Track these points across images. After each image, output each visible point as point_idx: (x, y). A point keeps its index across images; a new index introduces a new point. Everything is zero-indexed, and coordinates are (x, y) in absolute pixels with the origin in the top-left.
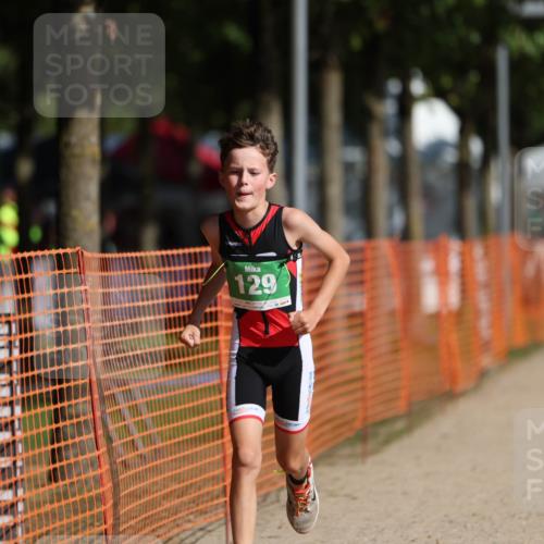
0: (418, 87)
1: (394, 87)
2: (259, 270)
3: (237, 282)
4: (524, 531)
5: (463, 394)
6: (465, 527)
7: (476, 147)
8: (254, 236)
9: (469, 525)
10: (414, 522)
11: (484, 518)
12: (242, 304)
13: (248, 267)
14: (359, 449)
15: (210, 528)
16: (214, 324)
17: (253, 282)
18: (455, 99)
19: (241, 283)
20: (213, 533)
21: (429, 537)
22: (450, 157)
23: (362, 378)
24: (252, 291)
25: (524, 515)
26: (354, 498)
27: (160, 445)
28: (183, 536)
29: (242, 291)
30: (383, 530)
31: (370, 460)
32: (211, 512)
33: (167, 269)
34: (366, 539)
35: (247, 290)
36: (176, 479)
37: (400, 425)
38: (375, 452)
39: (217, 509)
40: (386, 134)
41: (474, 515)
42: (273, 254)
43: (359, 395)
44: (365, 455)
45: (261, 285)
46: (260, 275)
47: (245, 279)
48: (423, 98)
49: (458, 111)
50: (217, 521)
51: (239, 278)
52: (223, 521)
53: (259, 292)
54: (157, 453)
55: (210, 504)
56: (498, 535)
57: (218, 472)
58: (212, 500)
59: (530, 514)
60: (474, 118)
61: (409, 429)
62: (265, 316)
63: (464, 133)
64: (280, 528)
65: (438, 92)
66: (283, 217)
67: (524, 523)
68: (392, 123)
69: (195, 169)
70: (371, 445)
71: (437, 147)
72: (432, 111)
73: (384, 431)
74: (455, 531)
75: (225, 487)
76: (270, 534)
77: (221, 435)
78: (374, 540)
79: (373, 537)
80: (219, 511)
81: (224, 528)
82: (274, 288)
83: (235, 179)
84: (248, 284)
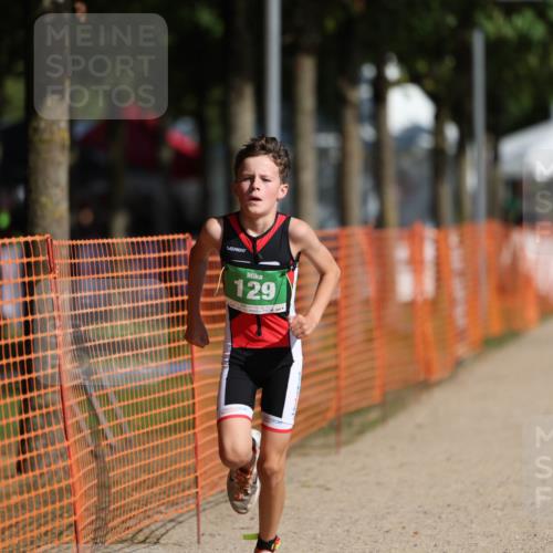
0: (393, 72)
1: (368, 71)
2: (261, 277)
3: (236, 286)
4: (500, 523)
5: (438, 383)
6: (440, 518)
7: (452, 132)
8: (260, 244)
9: (444, 516)
10: (388, 513)
11: (458, 509)
12: (237, 306)
13: (251, 274)
14: (332, 439)
15: (181, 519)
17: (253, 288)
18: (430, 84)
19: (241, 287)
20: (184, 524)
21: (404, 528)
22: (425, 142)
23: (336, 367)
25: (500, 506)
26: (328, 489)
28: (153, 527)
29: (240, 294)
30: (357, 520)
31: (344, 450)
32: (183, 502)
33: (137, 256)
34: (339, 530)
35: (245, 293)
36: (147, 469)
37: (374, 415)
38: (348, 442)
39: (188, 500)
40: (360, 120)
41: (449, 505)
42: (277, 264)
43: (332, 384)
44: (338, 445)
45: (260, 293)
46: (261, 283)
48: (398, 83)
49: (433, 96)
50: (188, 511)
51: (240, 283)
52: (194, 512)
53: (258, 298)
54: (128, 443)
55: (181, 495)
56: (474, 526)
57: (190, 462)
58: (183, 490)
59: (505, 505)
60: (450, 104)
61: (383, 419)
63: (439, 118)
64: (252, 519)
65: (414, 78)
66: (290, 229)
67: (499, 513)
68: (367, 108)
69: (166, 155)
70: (345, 435)
71: (412, 133)
72: (407, 96)
73: (357, 421)
74: (429, 521)
75: (197, 477)
76: (242, 526)
77: (193, 425)
78: (348, 531)
79: (346, 528)
80: (191, 502)
81: (195, 518)
82: (272, 296)
83: (246, 185)
84: (248, 289)
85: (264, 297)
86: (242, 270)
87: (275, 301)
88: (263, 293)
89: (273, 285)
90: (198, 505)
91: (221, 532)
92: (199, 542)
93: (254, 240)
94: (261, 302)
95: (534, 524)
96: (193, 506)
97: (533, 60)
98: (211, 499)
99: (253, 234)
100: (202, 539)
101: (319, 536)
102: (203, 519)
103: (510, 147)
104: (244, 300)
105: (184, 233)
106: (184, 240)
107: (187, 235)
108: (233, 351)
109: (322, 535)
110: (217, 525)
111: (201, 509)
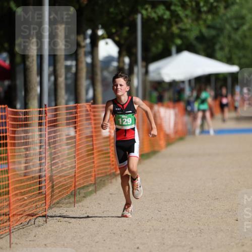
0: (100, 32)
2: (126, 117)
3: (119, 121)
4: (148, 238)
6: (121, 236)
7: (127, 60)
8: (125, 106)
9: (123, 235)
10: (98, 234)
11: (129, 232)
12: (120, 127)
13: (123, 116)
14: (72, 200)
15: (2, 236)
16: (5, 141)
17: (124, 121)
18: (117, 38)
19: (121, 121)
20: (4, 239)
21: (104, 240)
24: (124, 123)
25: (148, 231)
26: (70, 223)
29: (121, 123)
30: (83, 237)
32: (3, 229)
34: (75, 242)
35: (122, 123)
37: (91, 189)
38: (80, 201)
39: (5, 228)
40: (86, 54)
41: (125, 230)
42: (131, 112)
45: (127, 122)
46: (127, 119)
47: (122, 120)
48: (103, 38)
51: (120, 120)
52: (8, 233)
53: (126, 124)
55: (2, 225)
56: (136, 239)
58: (3, 223)
59: (150, 230)
61: (95, 191)
62: (126, 131)
64: (35, 236)
66: (134, 100)
67: (148, 234)
70: (77, 198)
73: (82, 191)
74: (116, 238)
75: (10, 218)
76: (30, 239)
77: (8, 193)
78: (79, 242)
79: (78, 241)
80: (7, 228)
81: (9, 236)
82: (131, 123)
83: (115, 87)
84: (123, 121)
85: (129, 123)
86: (120, 115)
87: (132, 124)
88: (128, 122)
89: (130, 119)
90: (10, 230)
91: (21, 243)
92: (10, 247)
93: (123, 105)
94: (128, 125)
95: (163, 239)
96: (8, 230)
97: (164, 29)
98: (16, 227)
99: (122, 104)
100: (12, 246)
101: (66, 244)
102: (12, 236)
103: (153, 67)
104: (122, 125)
105: (4, 105)
106: (5, 108)
107: (6, 106)
108: (117, 141)
109: (67, 243)
110: (18, 239)
111: (12, 231)
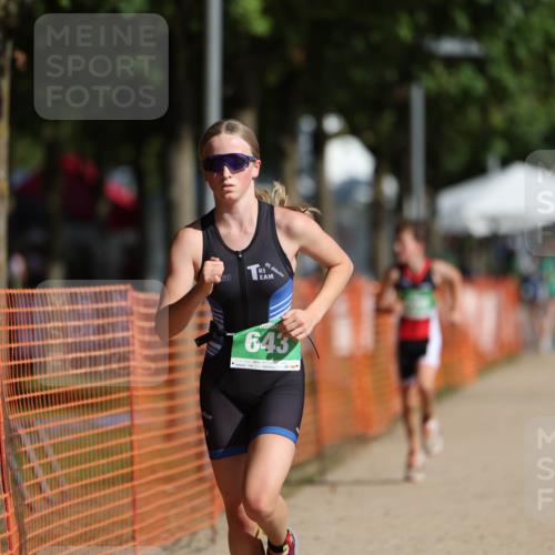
0: (332, 123)
5: (375, 438)
7: (390, 187)
18: (370, 136)
22: (363, 196)
27: (66, 487)
36: (87, 522)
49: (374, 149)
54: (64, 496)
57: (128, 515)
60: (389, 158)
63: (378, 172)
65: (353, 130)
69: (103, 209)
71: (349, 187)
75: (134, 531)
77: (131, 477)
103: (450, 201)
